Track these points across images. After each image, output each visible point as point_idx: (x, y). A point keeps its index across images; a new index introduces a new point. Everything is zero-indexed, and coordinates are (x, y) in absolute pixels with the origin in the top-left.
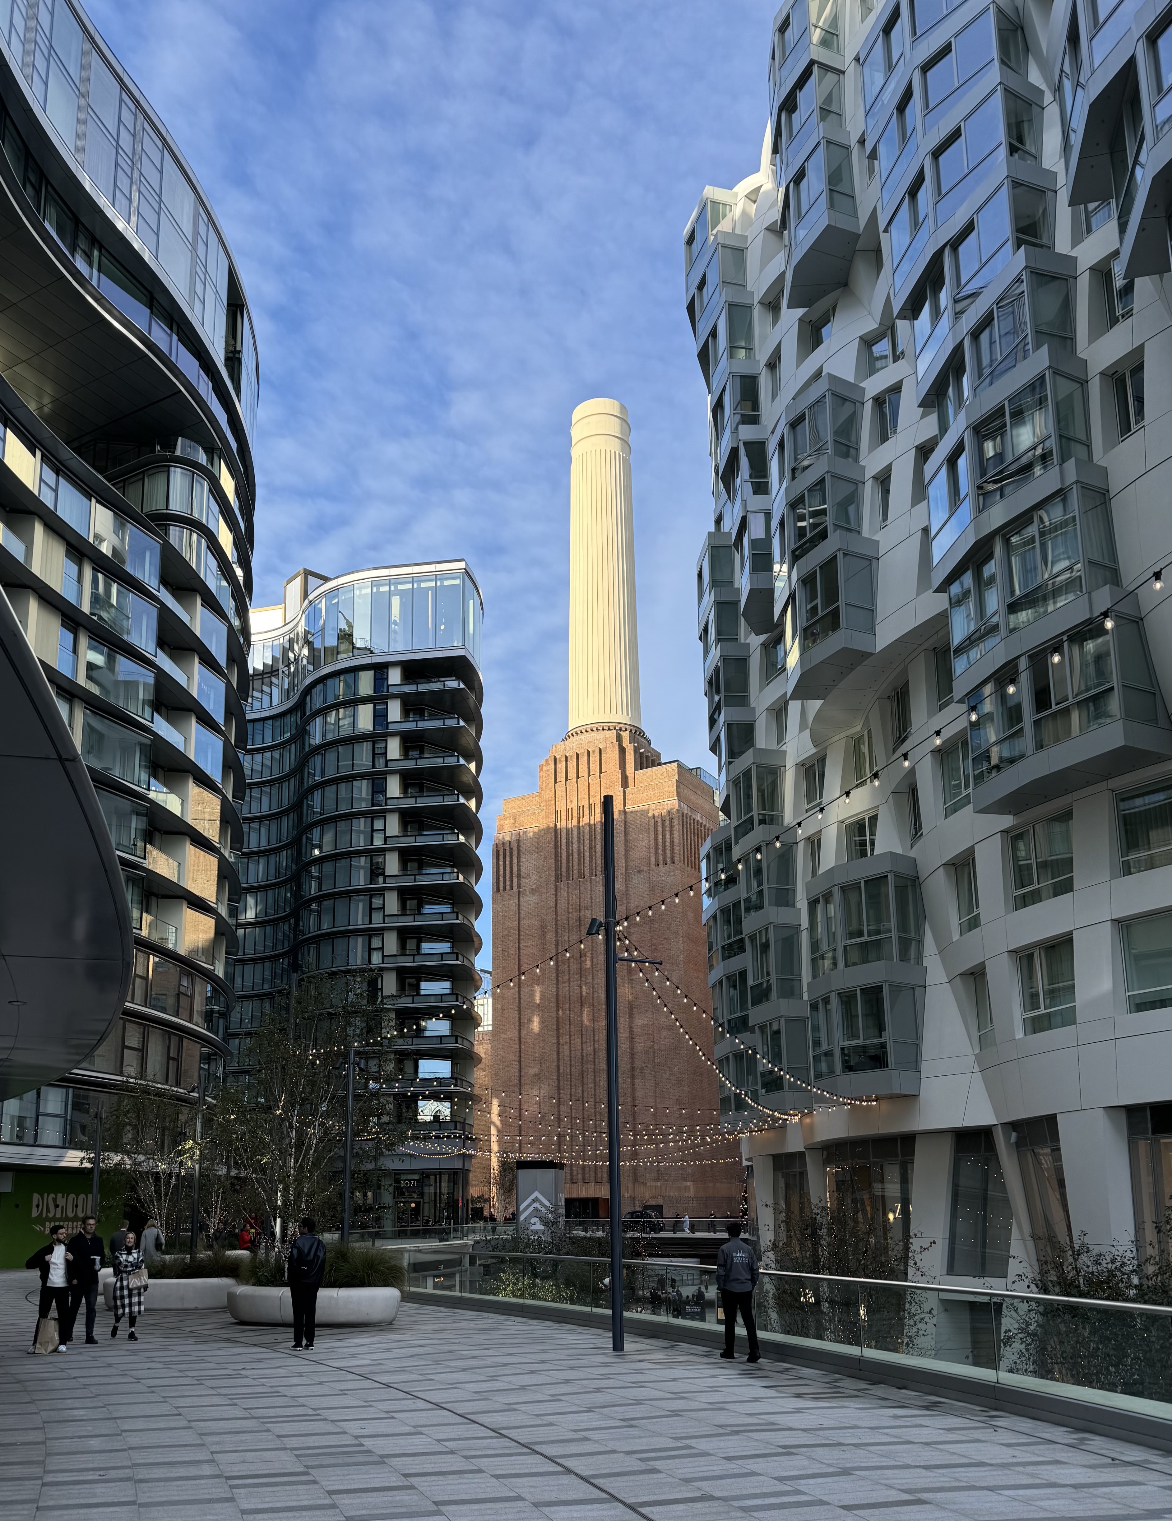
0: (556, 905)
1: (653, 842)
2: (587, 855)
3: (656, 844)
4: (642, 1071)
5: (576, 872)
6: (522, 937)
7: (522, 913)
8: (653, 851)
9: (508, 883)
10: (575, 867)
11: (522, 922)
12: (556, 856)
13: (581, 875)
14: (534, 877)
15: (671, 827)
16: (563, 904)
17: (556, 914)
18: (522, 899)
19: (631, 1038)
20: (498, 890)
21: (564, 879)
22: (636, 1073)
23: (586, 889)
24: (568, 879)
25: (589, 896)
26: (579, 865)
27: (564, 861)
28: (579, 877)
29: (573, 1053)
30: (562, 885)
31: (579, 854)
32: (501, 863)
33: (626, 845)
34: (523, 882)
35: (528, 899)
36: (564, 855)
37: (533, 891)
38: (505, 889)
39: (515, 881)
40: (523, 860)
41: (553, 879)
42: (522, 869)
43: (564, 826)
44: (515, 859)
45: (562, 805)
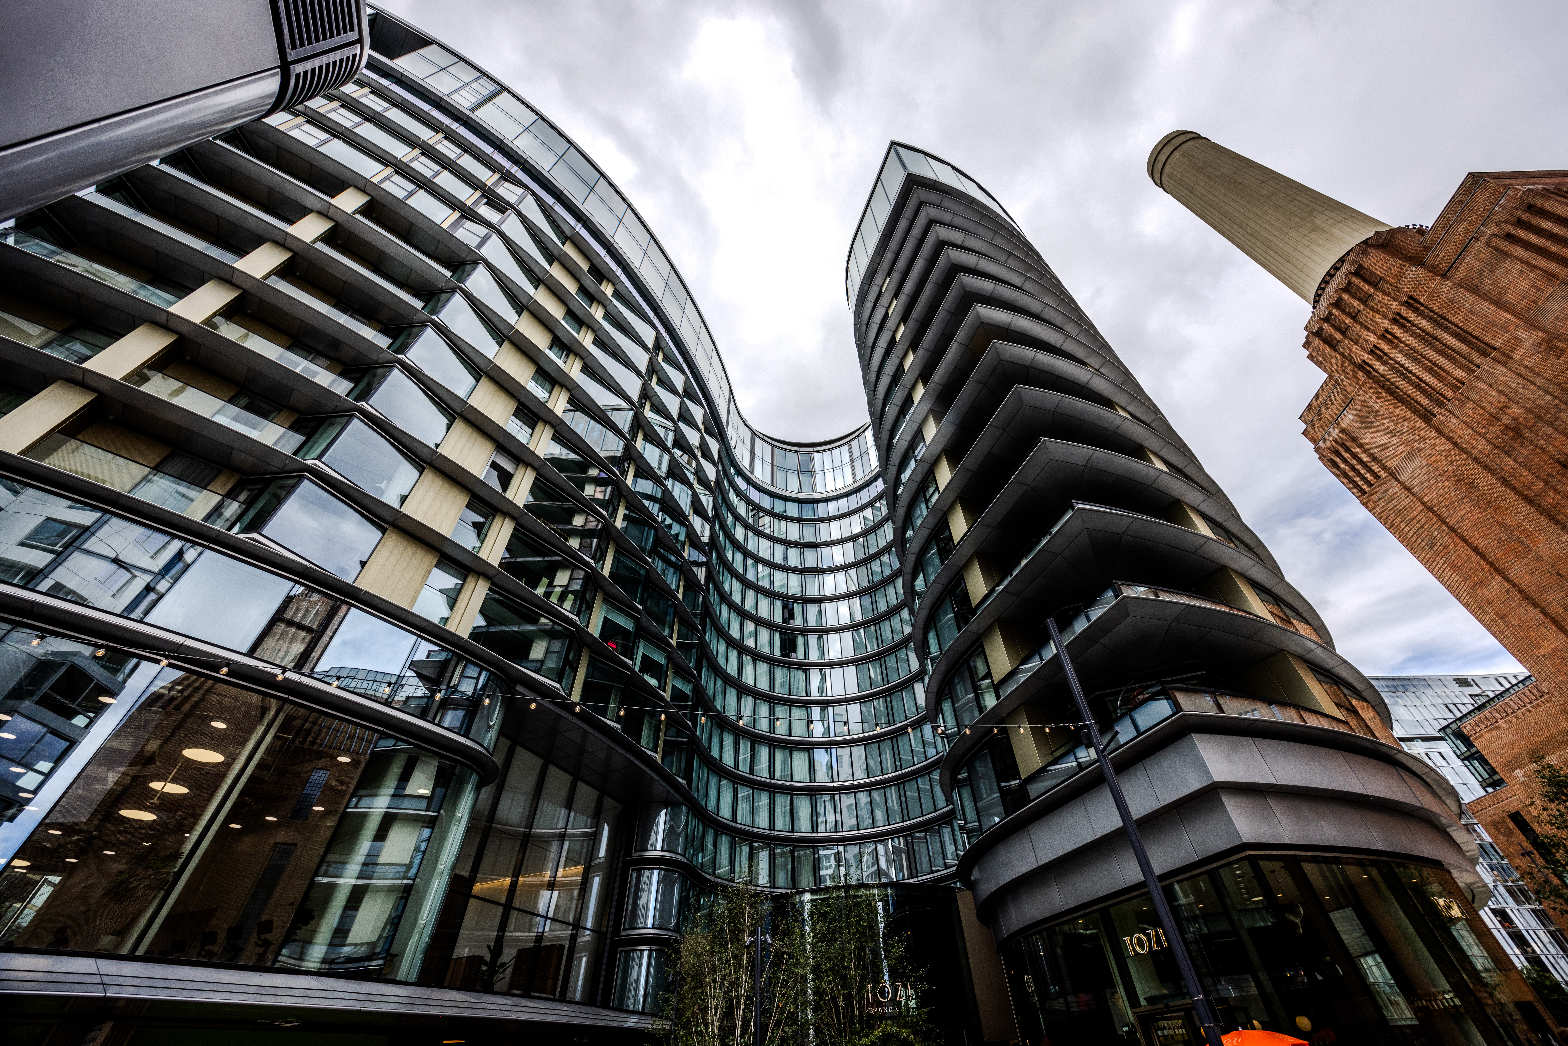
0: (1455, 444)
2: (1441, 361)
5: (1444, 390)
6: (1443, 514)
7: (1418, 490)
9: (1368, 476)
10: (1438, 385)
11: (1427, 499)
12: (1401, 400)
13: (1457, 385)
14: (1395, 444)
16: (1464, 434)
17: (1465, 451)
18: (1402, 477)
20: (1363, 492)
21: (1436, 410)
23: (1480, 391)
24: (1441, 405)
25: (1494, 394)
26: (1441, 379)
27: (1417, 395)
28: (1455, 388)
30: (1441, 418)
31: (1430, 371)
33: (1488, 299)
34: (1387, 460)
35: (1409, 470)
36: (1411, 390)
37: (1408, 458)
38: (1370, 485)
39: (1375, 467)
40: (1366, 442)
41: (1420, 423)
42: (1374, 450)
43: (1382, 368)
44: (1355, 449)
45: (1361, 355)
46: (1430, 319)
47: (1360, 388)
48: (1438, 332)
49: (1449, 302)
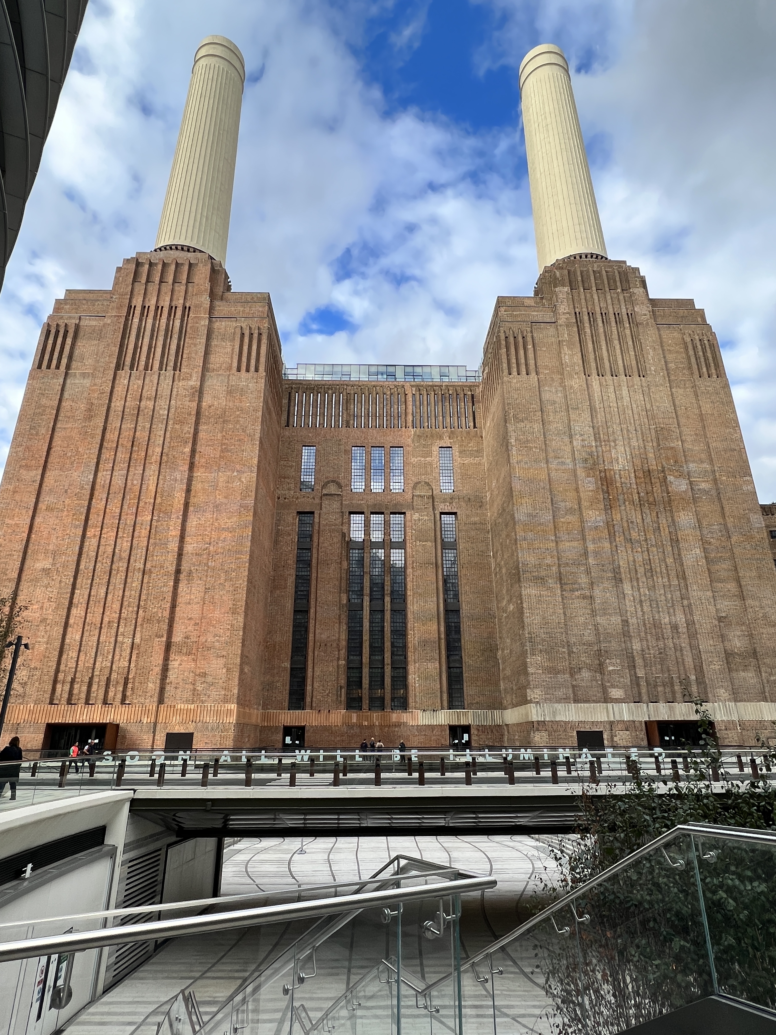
0: (111, 392)
1: (236, 350)
2: (159, 350)
3: (241, 353)
4: (190, 572)
5: (142, 363)
6: (60, 418)
7: (66, 395)
8: (236, 358)
9: (54, 362)
10: (143, 359)
11: (63, 404)
12: (121, 346)
13: (149, 367)
14: (89, 362)
15: (259, 341)
16: (121, 392)
17: (110, 400)
18: (68, 381)
20: (40, 367)
21: (127, 368)
22: (182, 576)
23: (152, 381)
24: (132, 368)
25: (154, 388)
26: (147, 357)
27: (130, 352)
28: (146, 368)
29: (101, 548)
30: (123, 374)
31: (149, 348)
32: (50, 342)
33: (206, 348)
34: (75, 364)
35: (77, 381)
36: (131, 348)
37: (84, 375)
38: (49, 367)
39: (64, 361)
40: (79, 343)
41: (113, 365)
42: (77, 352)
43: (136, 320)
44: (69, 341)
45: (138, 302)
46: (181, 327)
47: (115, 316)
48: (176, 336)
49: (196, 330)
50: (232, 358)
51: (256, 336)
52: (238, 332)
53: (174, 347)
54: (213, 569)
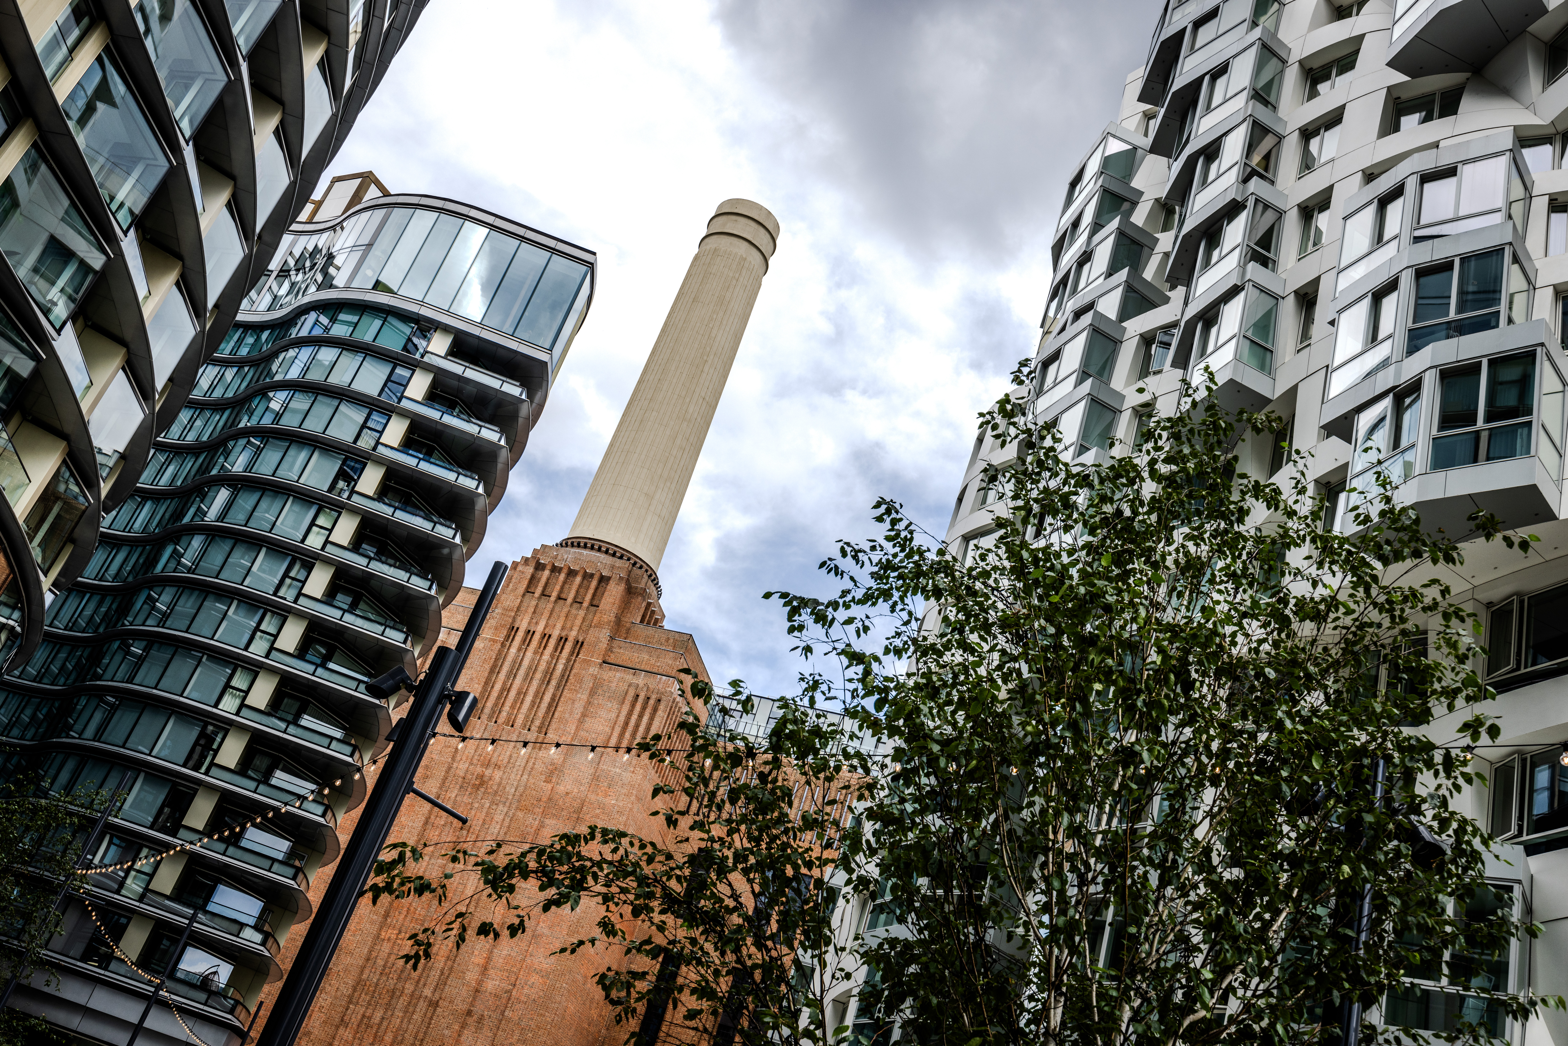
1: (622, 719)
2: (529, 699)
3: (626, 724)
5: (504, 714)
8: (618, 730)
10: (507, 708)
12: (486, 683)
15: (655, 710)
19: (485, 969)
21: (484, 717)
23: (508, 742)
24: (490, 718)
25: (508, 753)
26: (513, 707)
27: (495, 694)
31: (519, 693)
33: (586, 708)
36: (498, 687)
43: (513, 650)
45: (523, 624)
46: (564, 670)
47: (491, 640)
48: (554, 683)
49: (580, 681)
50: (613, 729)
51: (652, 702)
52: (631, 693)
53: (547, 698)
54: (509, 1020)
